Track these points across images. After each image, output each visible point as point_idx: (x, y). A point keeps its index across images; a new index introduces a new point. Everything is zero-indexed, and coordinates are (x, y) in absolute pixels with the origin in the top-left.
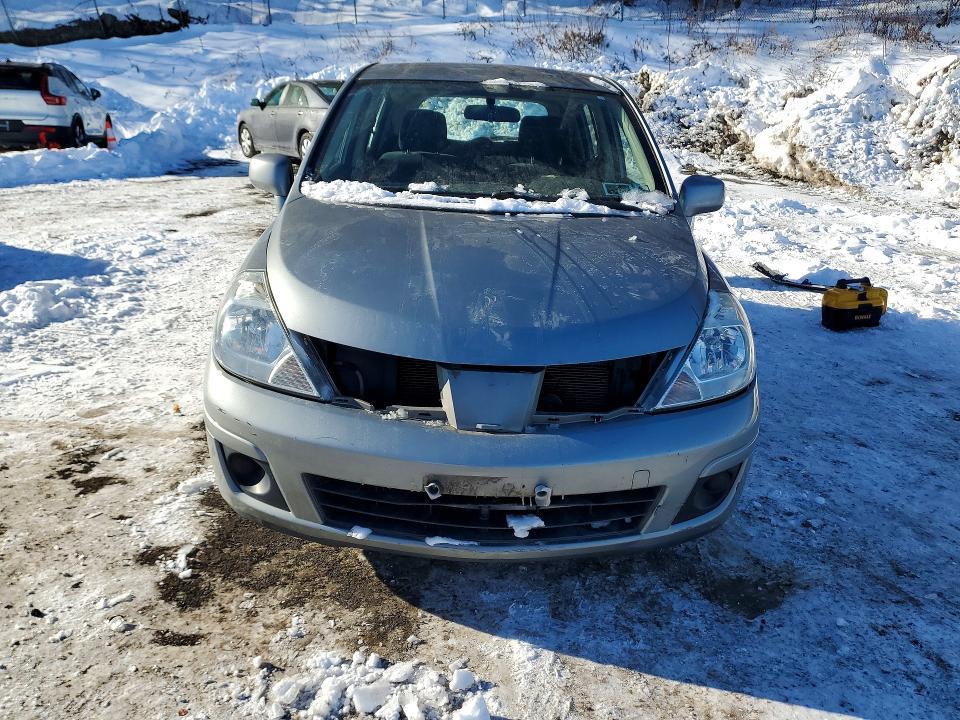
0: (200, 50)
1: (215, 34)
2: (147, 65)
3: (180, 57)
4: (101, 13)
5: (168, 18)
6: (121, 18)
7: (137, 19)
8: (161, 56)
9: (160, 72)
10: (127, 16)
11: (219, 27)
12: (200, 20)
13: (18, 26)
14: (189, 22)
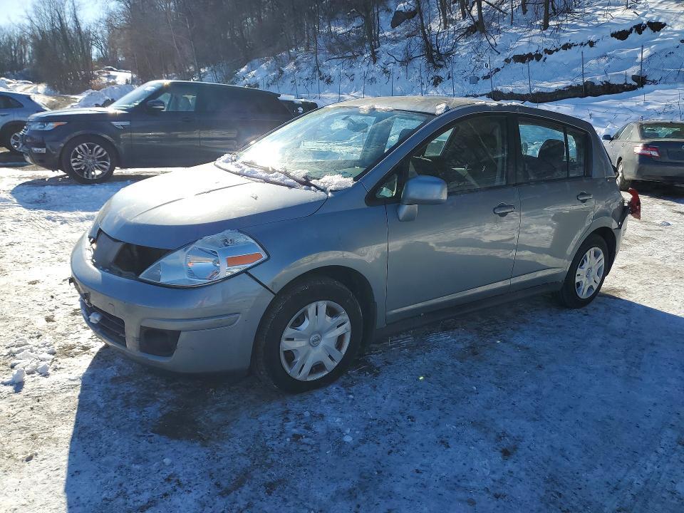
0: (642, 103)
1: (661, 91)
2: (600, 114)
3: (624, 108)
4: (585, 81)
5: (630, 82)
6: (598, 84)
7: (608, 83)
8: (612, 108)
9: (605, 118)
10: (602, 83)
11: (667, 86)
12: (654, 82)
13: (535, 90)
14: (645, 83)
